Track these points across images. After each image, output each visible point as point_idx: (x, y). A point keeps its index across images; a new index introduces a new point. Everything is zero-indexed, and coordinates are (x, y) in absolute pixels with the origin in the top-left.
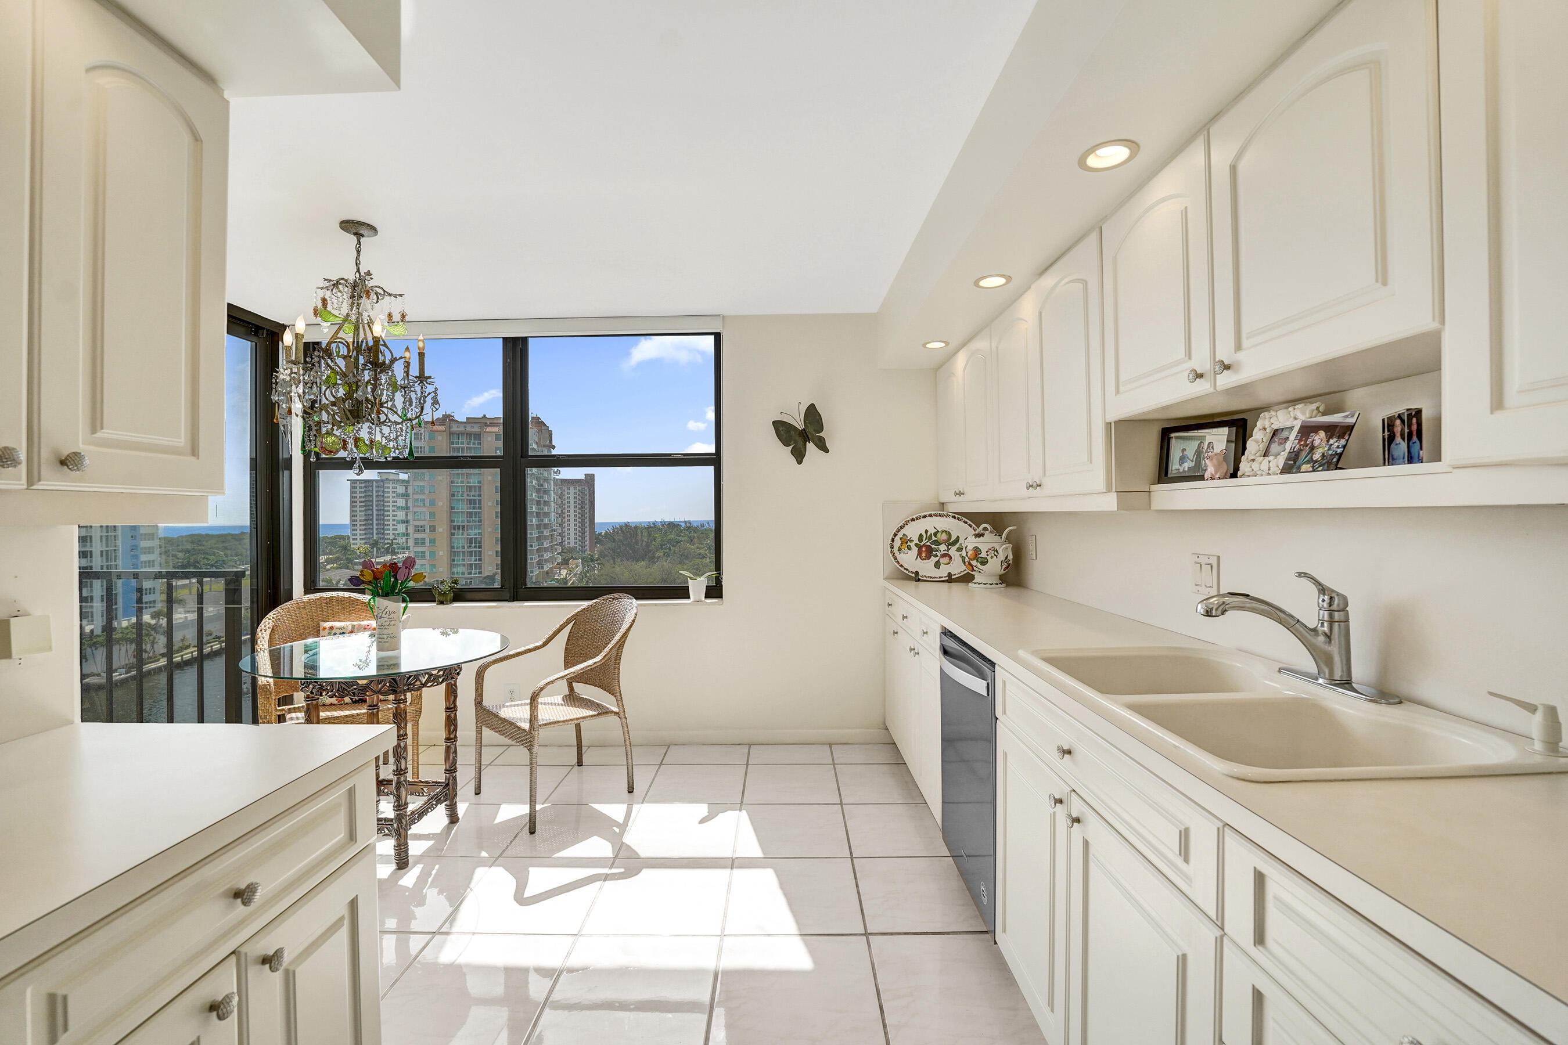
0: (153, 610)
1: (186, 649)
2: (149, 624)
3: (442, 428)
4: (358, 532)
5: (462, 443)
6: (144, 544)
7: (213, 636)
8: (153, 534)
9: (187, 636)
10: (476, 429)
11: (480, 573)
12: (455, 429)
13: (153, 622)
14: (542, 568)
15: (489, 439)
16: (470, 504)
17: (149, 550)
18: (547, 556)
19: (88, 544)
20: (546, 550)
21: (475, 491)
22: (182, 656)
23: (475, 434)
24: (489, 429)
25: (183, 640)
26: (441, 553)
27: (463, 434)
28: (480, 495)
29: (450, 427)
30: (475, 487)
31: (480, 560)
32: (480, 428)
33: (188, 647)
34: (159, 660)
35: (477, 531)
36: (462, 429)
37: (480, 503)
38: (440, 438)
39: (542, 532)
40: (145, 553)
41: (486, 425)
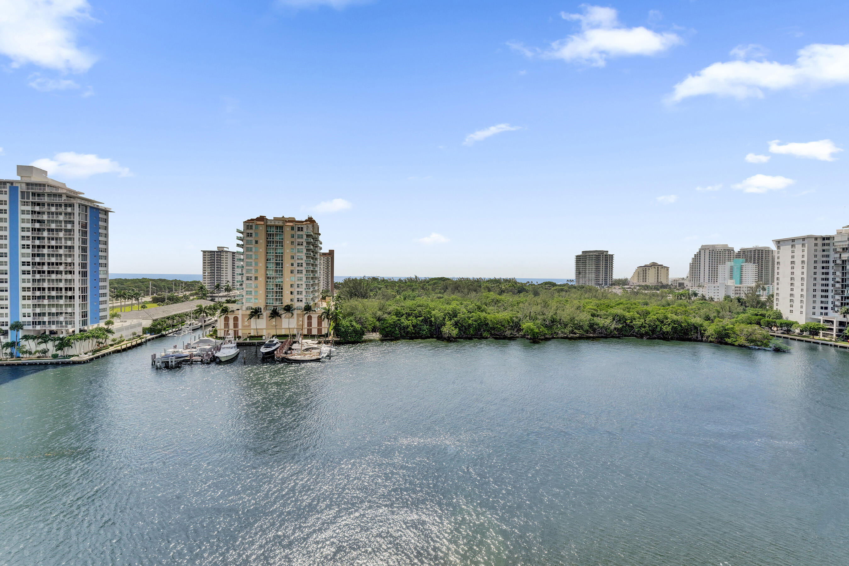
0: (105, 320)
1: (122, 342)
2: (104, 328)
3: (262, 223)
4: (207, 279)
5: (273, 231)
6: (101, 284)
7: (137, 335)
8: (106, 279)
9: (123, 335)
10: (281, 224)
11: (282, 303)
12: (269, 223)
13: (106, 327)
14: (314, 301)
15: (288, 229)
16: (277, 265)
17: (104, 287)
18: (316, 294)
19: (72, 283)
20: (316, 291)
21: (280, 258)
22: (121, 346)
23: (280, 227)
24: (288, 224)
25: (121, 337)
26: (261, 292)
27: (273, 226)
28: (282, 260)
29: (267, 222)
30: (280, 256)
31: (282, 296)
32: (283, 223)
33: (123, 341)
34: (109, 348)
35: (280, 280)
36: (273, 223)
37: (282, 265)
38: (261, 228)
39: (315, 281)
40: (102, 289)
41: (286, 222)
